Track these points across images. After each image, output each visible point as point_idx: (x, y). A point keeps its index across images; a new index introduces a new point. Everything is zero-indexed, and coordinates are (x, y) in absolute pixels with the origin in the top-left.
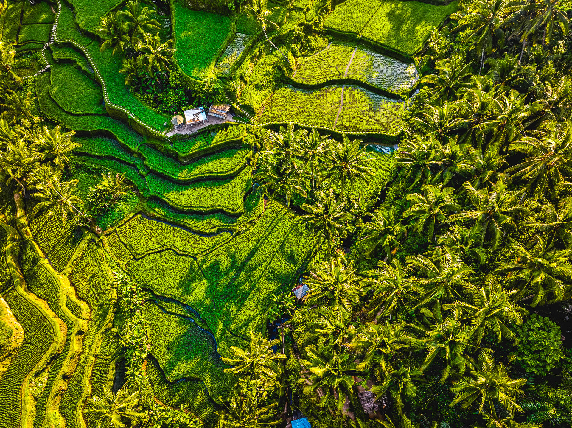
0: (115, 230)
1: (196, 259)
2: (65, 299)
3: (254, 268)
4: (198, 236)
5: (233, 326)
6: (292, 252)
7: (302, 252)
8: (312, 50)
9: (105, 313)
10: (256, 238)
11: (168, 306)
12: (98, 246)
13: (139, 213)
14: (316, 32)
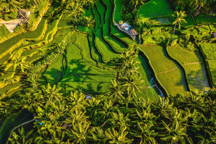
0: (78, 32)
1: (82, 59)
2: (51, 33)
3: (89, 78)
4: (90, 55)
5: (67, 83)
6: (101, 87)
7: (103, 90)
8: (186, 47)
9: (53, 46)
10: (100, 73)
11: (64, 61)
12: (71, 31)
13: (88, 34)
14: (195, 43)
